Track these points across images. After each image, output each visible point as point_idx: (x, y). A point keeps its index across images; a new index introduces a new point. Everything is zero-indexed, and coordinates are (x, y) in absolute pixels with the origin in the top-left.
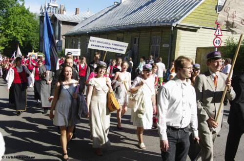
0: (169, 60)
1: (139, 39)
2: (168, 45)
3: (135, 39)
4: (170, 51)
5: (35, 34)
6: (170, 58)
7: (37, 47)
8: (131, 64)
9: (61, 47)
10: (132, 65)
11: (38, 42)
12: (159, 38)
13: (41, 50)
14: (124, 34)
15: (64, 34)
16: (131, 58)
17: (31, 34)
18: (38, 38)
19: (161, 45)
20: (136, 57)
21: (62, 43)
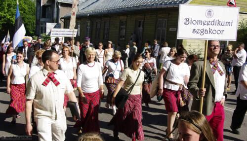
1: (143, 22)
3: (140, 22)
5: (31, 17)
7: (33, 31)
12: (166, 21)
14: (127, 16)
15: (63, 17)
16: (135, 43)
17: (27, 16)
18: (35, 21)
19: (168, 29)
20: (141, 42)
21: (60, 26)
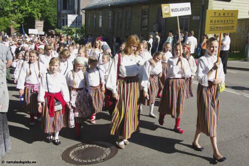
0: (199, 34)
2: (199, 17)
4: (200, 24)
5: (52, 9)
6: (201, 32)
7: (55, 23)
8: (157, 39)
9: (81, 22)
10: (159, 41)
11: (56, 18)
13: (59, 26)
14: (149, 5)
15: (84, 8)
16: (157, 33)
17: (48, 8)
18: (56, 14)
19: (191, 18)
20: (164, 31)
21: (81, 18)
